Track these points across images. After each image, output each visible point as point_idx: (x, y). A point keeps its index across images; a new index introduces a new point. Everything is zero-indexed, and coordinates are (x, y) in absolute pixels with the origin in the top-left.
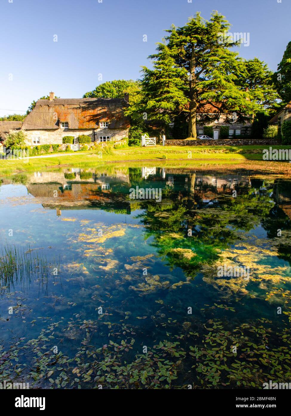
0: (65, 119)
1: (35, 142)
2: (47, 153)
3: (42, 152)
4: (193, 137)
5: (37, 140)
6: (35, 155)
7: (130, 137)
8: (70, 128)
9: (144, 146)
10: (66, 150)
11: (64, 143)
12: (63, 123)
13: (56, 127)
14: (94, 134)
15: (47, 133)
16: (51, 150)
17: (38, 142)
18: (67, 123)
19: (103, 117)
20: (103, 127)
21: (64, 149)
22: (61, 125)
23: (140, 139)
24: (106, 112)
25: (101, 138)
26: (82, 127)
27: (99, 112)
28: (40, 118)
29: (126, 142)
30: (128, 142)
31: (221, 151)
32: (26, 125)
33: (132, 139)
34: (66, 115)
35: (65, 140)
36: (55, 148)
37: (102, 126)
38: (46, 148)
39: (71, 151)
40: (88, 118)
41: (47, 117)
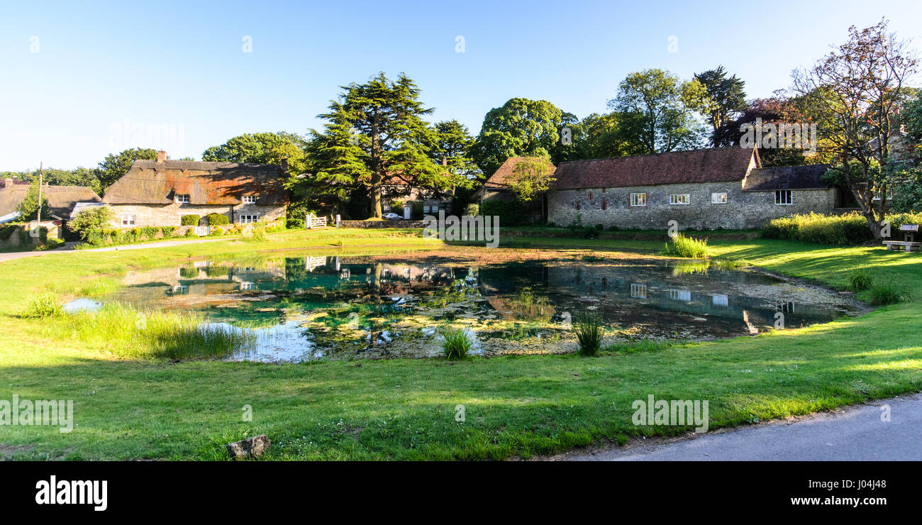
0: (184, 190)
1: (125, 222)
2: (151, 239)
3: (143, 238)
4: (377, 216)
5: (130, 219)
6: (130, 242)
7: (288, 216)
8: (192, 203)
9: (309, 228)
10: (186, 235)
11: (183, 225)
12: (180, 196)
13: (168, 201)
14: (233, 213)
15: (150, 209)
16: (160, 235)
17: (132, 222)
18: (187, 197)
19: (248, 191)
20: (248, 202)
21: (183, 234)
22: (176, 199)
23: (304, 219)
24: (252, 183)
25: (244, 217)
26: (212, 202)
27: (241, 183)
28: (139, 187)
29: (283, 223)
30: (286, 224)
31: (413, 235)
32: (112, 197)
33: (292, 219)
34: (187, 184)
35: (185, 221)
36: (167, 232)
37: (246, 201)
38: (151, 232)
39: (195, 237)
40: (223, 190)
41: (152, 187)
